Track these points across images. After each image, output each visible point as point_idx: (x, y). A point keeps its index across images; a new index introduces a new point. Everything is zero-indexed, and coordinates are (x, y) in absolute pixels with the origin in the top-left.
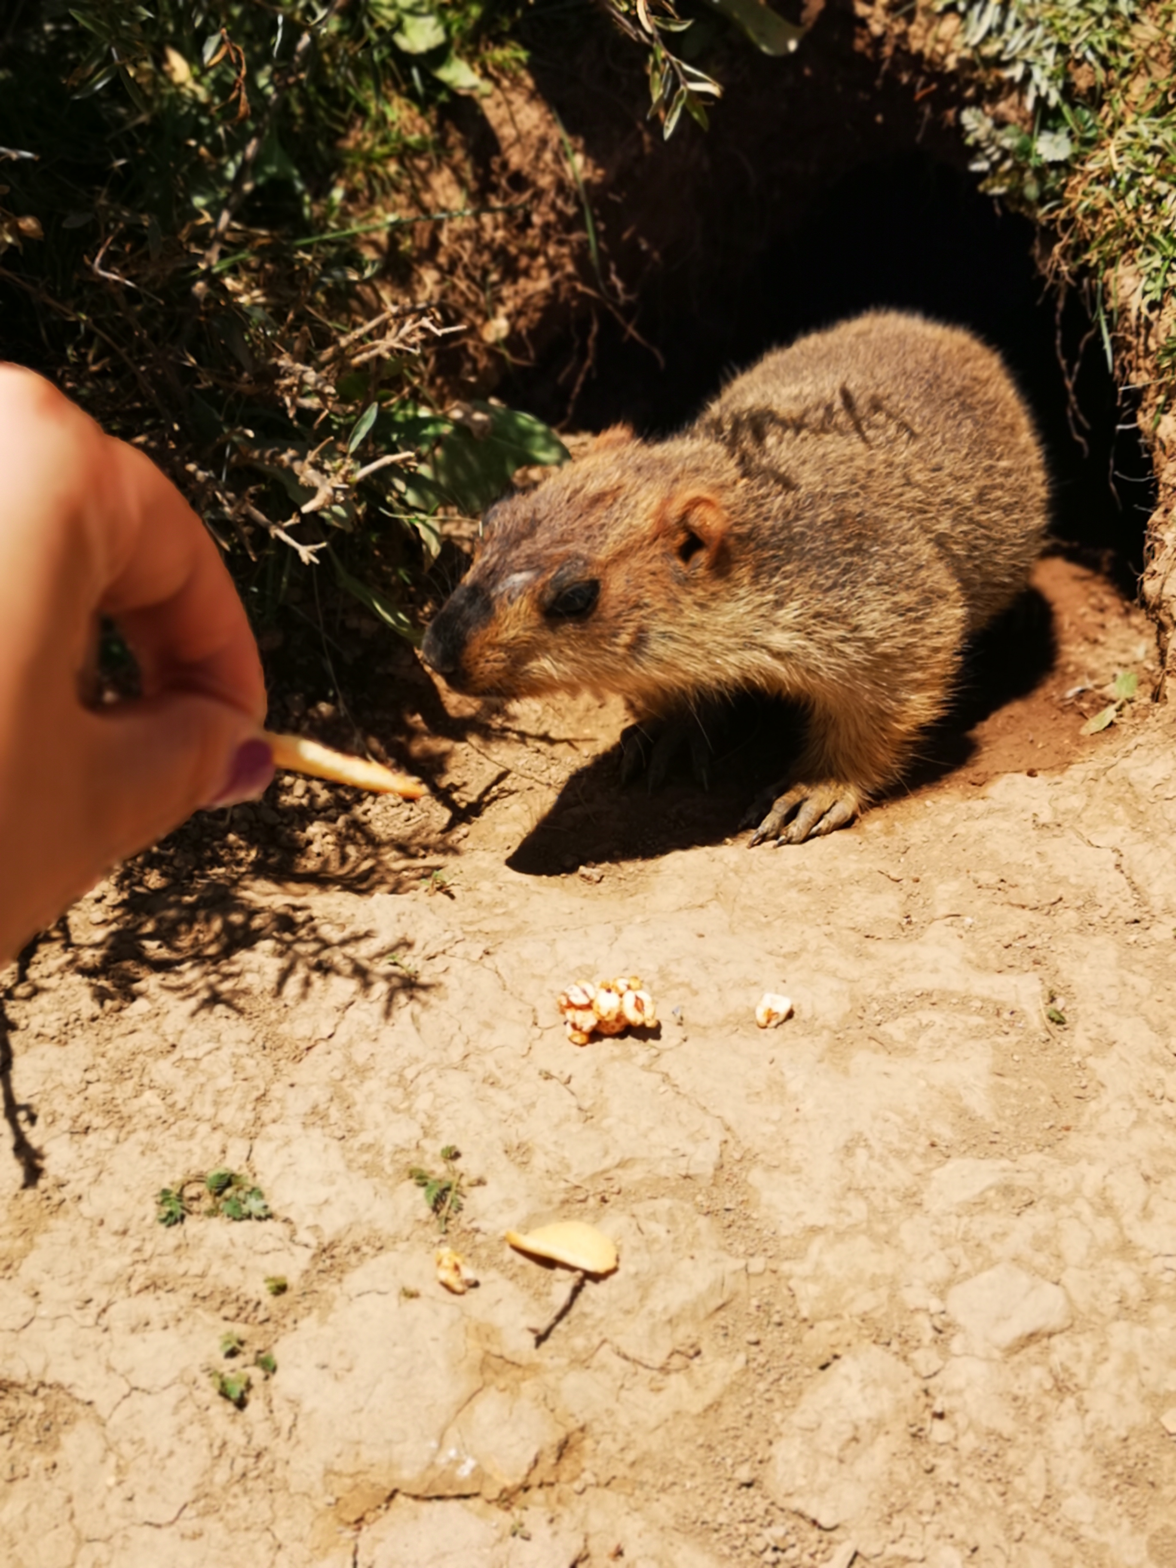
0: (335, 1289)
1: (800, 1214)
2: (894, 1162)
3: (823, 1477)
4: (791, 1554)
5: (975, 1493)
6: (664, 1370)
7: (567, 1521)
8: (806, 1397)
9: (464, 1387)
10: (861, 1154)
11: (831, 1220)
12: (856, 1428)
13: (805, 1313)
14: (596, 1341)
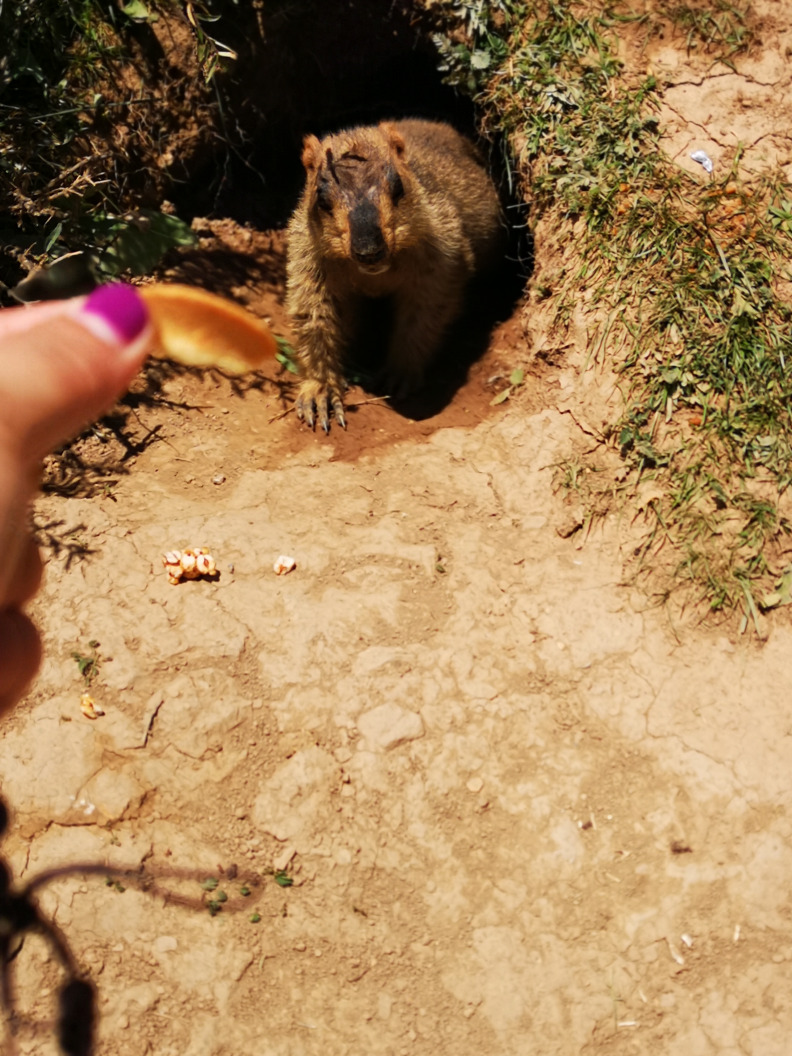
0: (27, 717)
1: (283, 676)
2: (338, 649)
3: (280, 814)
4: (261, 853)
5: (362, 822)
6: (202, 759)
7: (142, 836)
8: (276, 773)
9: (92, 768)
10: (321, 644)
11: (300, 680)
12: (300, 788)
13: (281, 729)
14: (166, 743)
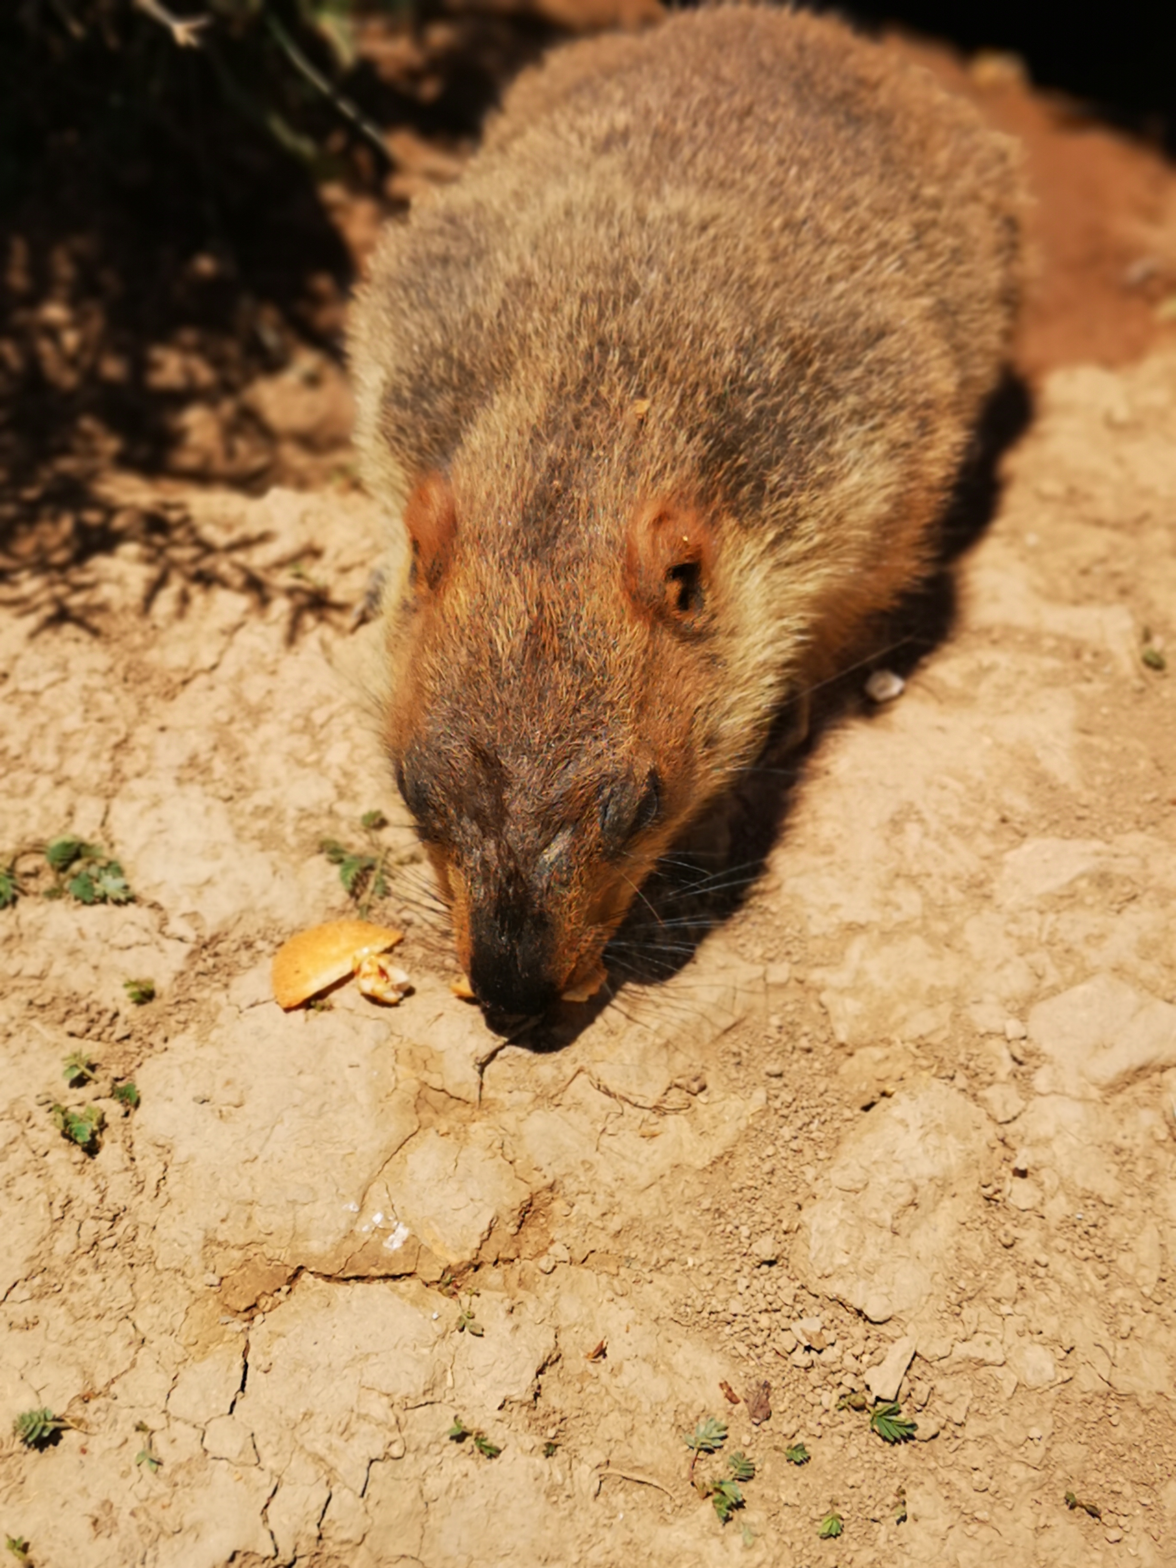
0: (220, 997)
1: (835, 907)
2: (954, 842)
3: (871, 1253)
4: (830, 1355)
5: (1068, 1276)
6: (658, 1109)
7: (531, 1310)
8: (846, 1146)
9: (394, 1129)
10: (913, 831)
11: (875, 916)
12: (916, 1189)
13: (842, 1037)
14: (569, 1071)
